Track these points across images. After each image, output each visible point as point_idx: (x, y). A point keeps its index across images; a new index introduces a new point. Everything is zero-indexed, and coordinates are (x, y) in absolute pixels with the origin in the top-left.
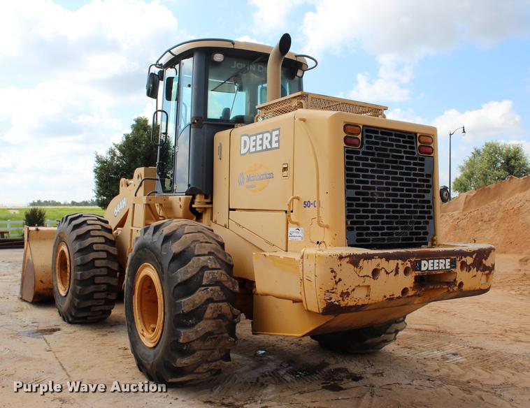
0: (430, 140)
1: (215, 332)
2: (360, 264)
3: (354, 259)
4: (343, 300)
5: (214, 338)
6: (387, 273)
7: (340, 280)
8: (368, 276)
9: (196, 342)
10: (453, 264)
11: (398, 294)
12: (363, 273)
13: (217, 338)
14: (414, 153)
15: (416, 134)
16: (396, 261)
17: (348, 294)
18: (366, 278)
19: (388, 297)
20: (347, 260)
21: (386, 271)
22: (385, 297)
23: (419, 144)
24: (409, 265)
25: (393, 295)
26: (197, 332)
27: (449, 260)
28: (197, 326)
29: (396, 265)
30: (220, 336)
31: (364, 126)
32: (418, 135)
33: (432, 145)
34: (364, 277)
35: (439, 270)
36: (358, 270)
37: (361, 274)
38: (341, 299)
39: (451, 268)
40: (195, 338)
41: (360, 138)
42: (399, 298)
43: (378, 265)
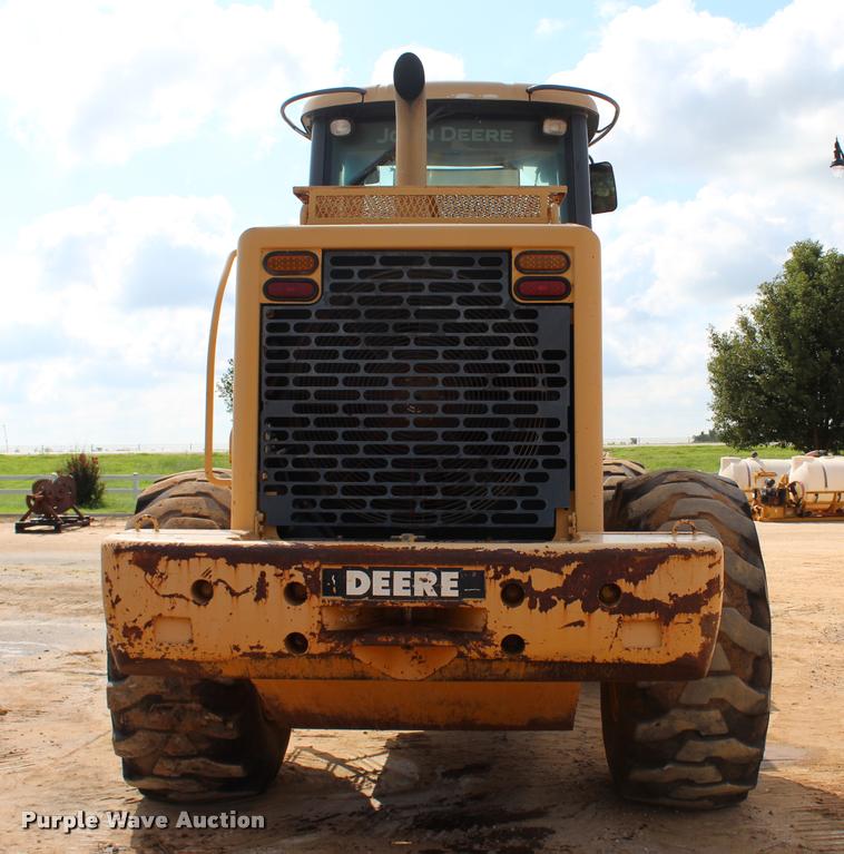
0: (556, 261)
1: (164, 697)
2: (161, 567)
3: (146, 556)
4: (131, 645)
5: (165, 708)
6: (233, 594)
7: (118, 600)
8: (181, 596)
9: (134, 711)
10: (472, 585)
11: (276, 644)
12: (168, 588)
13: (171, 708)
14: (499, 301)
15: (509, 251)
16: (258, 568)
17: (138, 633)
18: (177, 600)
19: (245, 649)
20: (129, 556)
21: (228, 588)
22: (237, 648)
23: (516, 275)
24: (299, 578)
25: (259, 647)
26: (129, 691)
27: (456, 575)
28: (128, 680)
29: (258, 575)
30: (178, 705)
31: (325, 251)
32: (515, 254)
33: (567, 275)
34: (171, 596)
35: (413, 598)
36: (156, 581)
37: (162, 592)
38: (125, 640)
39: (463, 594)
40: (129, 704)
41: (319, 281)
42: (279, 655)
43: (208, 572)
